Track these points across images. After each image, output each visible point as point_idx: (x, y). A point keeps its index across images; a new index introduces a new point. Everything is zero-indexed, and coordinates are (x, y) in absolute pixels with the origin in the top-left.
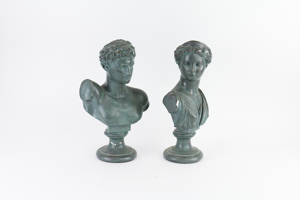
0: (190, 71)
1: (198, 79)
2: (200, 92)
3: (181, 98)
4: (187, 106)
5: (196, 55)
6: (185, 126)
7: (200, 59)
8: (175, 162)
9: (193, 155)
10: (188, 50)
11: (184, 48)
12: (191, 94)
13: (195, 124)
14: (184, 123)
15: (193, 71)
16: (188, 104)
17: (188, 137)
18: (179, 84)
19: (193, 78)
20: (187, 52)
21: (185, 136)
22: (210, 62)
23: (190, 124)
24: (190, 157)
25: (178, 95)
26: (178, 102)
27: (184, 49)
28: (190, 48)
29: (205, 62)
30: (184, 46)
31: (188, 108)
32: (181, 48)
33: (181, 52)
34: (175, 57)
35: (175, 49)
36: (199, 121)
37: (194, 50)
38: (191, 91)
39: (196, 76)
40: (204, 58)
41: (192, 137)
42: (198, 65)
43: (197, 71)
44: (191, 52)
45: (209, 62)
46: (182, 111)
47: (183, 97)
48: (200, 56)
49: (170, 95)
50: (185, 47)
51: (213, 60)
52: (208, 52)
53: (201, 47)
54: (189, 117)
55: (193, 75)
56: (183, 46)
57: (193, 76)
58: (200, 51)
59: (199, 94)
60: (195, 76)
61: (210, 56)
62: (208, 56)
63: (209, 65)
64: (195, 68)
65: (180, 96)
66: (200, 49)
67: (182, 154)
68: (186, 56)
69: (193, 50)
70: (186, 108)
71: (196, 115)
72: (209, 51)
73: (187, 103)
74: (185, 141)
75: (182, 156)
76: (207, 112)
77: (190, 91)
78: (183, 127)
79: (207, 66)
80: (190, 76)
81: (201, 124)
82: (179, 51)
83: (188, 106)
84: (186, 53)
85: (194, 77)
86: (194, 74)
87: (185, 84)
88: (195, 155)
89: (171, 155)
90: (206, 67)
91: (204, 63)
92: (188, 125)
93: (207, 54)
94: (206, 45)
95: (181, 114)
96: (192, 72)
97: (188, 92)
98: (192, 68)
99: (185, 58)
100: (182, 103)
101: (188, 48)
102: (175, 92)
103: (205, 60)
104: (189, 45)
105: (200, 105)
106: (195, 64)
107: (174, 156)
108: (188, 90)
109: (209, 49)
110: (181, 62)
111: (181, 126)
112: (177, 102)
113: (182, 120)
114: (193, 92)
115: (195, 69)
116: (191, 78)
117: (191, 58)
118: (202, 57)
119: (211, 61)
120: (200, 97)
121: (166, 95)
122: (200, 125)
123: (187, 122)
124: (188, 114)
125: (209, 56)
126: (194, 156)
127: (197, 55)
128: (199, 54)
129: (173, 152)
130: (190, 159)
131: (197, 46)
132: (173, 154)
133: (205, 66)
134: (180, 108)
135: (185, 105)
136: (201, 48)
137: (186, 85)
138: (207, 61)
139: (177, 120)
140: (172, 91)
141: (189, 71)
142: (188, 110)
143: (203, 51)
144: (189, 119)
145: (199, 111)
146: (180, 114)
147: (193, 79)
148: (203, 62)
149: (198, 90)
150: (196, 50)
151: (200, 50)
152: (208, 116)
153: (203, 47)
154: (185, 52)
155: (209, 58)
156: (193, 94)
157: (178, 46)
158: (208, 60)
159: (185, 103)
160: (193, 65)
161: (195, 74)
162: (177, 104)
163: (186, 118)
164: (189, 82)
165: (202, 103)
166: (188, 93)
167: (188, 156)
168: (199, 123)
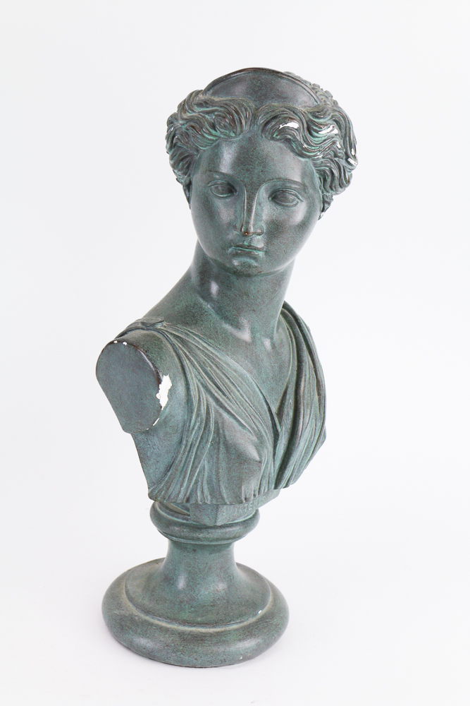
0: (235, 227)
1: (281, 268)
2: (289, 322)
3: (186, 363)
4: (213, 403)
5: (271, 148)
6: (203, 495)
7: (292, 169)
8: (150, 655)
9: (235, 626)
10: (230, 118)
11: (213, 103)
12: (238, 340)
13: (251, 486)
14: (196, 482)
15: (252, 230)
16: (218, 395)
17: (217, 540)
18: (184, 285)
19: (254, 263)
20: (225, 127)
21: (201, 536)
22: (343, 182)
23: (224, 491)
24: (220, 638)
25: (173, 345)
26: (166, 383)
27: (212, 112)
28: (241, 105)
29: (317, 182)
30: (214, 94)
31: (217, 412)
32: (200, 105)
33: (195, 124)
34: (171, 148)
35: (174, 110)
36: (273, 470)
37: (261, 121)
38: (244, 321)
39: (266, 252)
40: (315, 165)
41: (237, 537)
42: (277, 196)
43: (275, 230)
44: (246, 128)
45: (337, 182)
46: (185, 429)
47: (195, 356)
48: (293, 151)
49: (130, 344)
50: (216, 99)
51: (358, 174)
52: (336, 131)
53: (303, 102)
54: (221, 456)
55: (249, 246)
56: (207, 96)
57: (249, 255)
58: (294, 125)
59: (282, 334)
60: (261, 254)
61: (347, 156)
62: (336, 156)
63: (339, 200)
64: (264, 210)
65: (183, 350)
66: (293, 114)
67: (184, 622)
68: (218, 146)
69: (255, 117)
70: (208, 413)
71: (259, 446)
72: (340, 128)
73: (217, 385)
74: (205, 558)
75: (182, 628)
76: (319, 424)
77: (238, 326)
78: (193, 501)
79: (326, 203)
80: (236, 255)
81: (283, 483)
82: (188, 120)
83: (217, 400)
84: (218, 134)
85: (255, 258)
86: (259, 242)
87: (214, 288)
88: (249, 626)
89: (132, 619)
90: (323, 210)
91: (311, 191)
92: (215, 492)
93: (328, 143)
94: (327, 95)
95: (181, 442)
96: (246, 234)
97: (227, 327)
98: (249, 211)
99: (215, 158)
100: (188, 389)
101: (231, 109)
102: (159, 326)
103: (319, 171)
104: (239, 91)
105: (285, 393)
106: (263, 193)
107: (145, 629)
108: (226, 318)
109: (345, 117)
110: (198, 178)
111: (181, 496)
112: (159, 381)
113: (183, 471)
114: (253, 332)
115: (265, 217)
116: (243, 264)
117: (246, 158)
118: (302, 155)
119: (348, 182)
120: (288, 353)
121: (112, 343)
122: (276, 487)
123: (210, 477)
124: (216, 444)
125: (341, 153)
126: (244, 628)
127: (279, 144)
128: (288, 141)
129: (146, 602)
130: (222, 649)
131: (281, 97)
132: (144, 617)
133: (319, 206)
134: (179, 414)
135: (204, 395)
136: (300, 108)
137: (220, 292)
138: (329, 180)
139: (162, 467)
140: (144, 325)
141: (232, 225)
142: (216, 423)
143: (310, 128)
144: (223, 465)
145: (274, 425)
146: (175, 439)
147: (250, 266)
148: (307, 182)
149: (283, 313)
150: (275, 117)
151: (291, 119)
152: (320, 436)
153: (311, 103)
154: (214, 127)
155: (343, 163)
156: (253, 338)
157: (183, 96)
158: (336, 172)
159: (206, 387)
160: (251, 199)
161: (261, 245)
162: (163, 396)
163: (204, 462)
164: (233, 278)
165: (294, 378)
166: (225, 332)
167: (212, 630)
168: (274, 476)
